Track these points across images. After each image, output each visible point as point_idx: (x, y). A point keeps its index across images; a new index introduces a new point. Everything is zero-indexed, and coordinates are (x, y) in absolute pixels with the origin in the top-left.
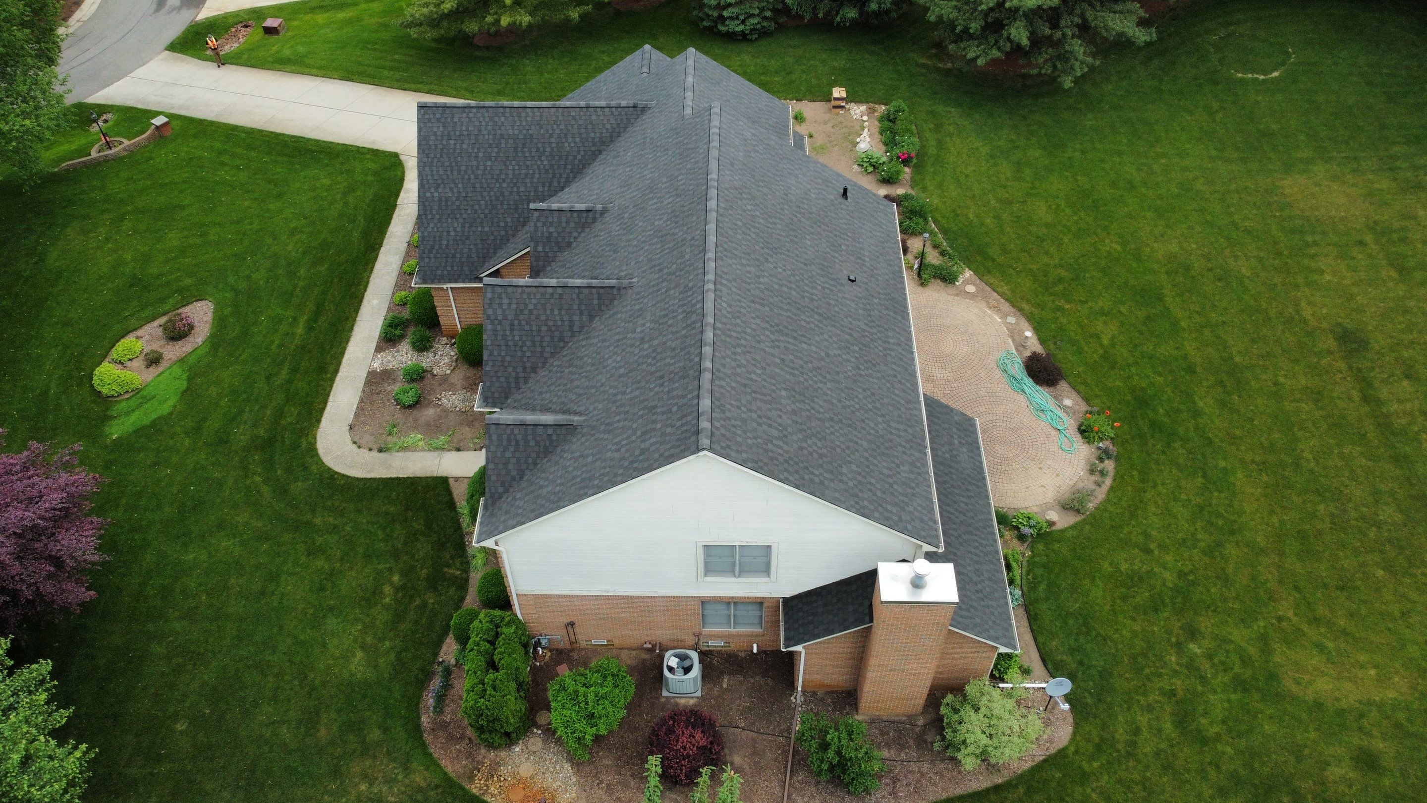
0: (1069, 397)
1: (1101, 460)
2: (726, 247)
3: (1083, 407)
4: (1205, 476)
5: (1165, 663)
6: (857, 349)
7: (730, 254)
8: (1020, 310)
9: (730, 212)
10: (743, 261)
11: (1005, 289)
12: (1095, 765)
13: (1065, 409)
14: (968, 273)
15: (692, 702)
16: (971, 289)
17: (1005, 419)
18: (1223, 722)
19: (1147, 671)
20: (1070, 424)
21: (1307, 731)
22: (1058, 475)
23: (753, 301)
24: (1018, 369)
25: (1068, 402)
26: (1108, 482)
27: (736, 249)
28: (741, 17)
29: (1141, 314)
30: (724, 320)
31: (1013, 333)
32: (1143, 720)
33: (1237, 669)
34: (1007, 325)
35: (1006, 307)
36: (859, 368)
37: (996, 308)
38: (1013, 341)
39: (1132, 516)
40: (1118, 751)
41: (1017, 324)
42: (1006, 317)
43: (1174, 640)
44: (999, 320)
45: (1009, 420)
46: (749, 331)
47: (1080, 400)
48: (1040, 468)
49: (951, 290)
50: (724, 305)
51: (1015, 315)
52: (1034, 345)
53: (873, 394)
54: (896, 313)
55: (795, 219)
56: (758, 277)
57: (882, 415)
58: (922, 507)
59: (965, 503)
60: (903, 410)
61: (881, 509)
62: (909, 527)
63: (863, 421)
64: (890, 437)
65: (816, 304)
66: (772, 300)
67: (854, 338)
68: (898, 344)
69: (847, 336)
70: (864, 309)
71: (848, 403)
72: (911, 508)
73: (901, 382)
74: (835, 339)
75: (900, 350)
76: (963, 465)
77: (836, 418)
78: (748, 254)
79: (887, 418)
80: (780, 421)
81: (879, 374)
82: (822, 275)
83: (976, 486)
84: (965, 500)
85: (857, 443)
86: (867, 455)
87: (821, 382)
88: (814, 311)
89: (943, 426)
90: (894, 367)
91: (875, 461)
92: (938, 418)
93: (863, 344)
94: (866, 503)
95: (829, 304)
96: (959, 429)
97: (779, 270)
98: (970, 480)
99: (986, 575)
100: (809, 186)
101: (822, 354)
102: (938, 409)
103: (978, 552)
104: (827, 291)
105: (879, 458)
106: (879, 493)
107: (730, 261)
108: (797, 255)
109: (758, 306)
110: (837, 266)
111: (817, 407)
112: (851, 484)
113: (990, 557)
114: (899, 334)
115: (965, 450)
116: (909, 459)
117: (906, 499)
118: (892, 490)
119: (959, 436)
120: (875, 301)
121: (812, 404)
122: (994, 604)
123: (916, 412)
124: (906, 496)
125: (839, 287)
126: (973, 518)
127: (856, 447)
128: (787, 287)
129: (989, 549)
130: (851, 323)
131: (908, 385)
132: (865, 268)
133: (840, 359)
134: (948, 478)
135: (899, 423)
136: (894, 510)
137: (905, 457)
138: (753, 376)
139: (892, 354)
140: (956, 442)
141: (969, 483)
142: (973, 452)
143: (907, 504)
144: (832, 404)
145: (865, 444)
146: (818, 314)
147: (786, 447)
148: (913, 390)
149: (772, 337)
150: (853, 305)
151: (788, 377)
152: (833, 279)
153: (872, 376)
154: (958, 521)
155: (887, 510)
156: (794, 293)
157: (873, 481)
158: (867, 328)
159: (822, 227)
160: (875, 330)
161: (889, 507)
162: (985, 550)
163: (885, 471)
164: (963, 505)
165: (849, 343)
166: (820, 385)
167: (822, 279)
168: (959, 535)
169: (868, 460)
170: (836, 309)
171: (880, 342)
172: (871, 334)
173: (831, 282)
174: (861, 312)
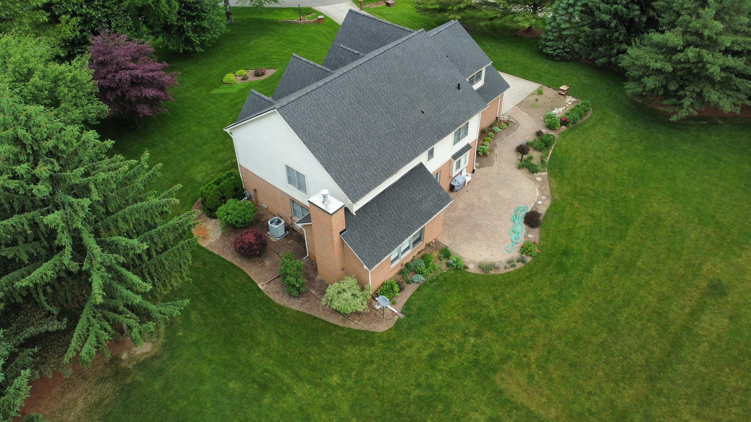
0: (534, 235)
1: (518, 261)
3: (536, 240)
4: (559, 292)
5: (452, 336)
6: (395, 130)
10: (369, 76)
12: (381, 344)
13: (526, 237)
14: (546, 173)
15: (274, 240)
16: (539, 179)
17: (494, 226)
18: (450, 368)
19: (441, 333)
20: (521, 242)
21: (483, 395)
22: (492, 255)
23: (357, 88)
25: (531, 236)
26: (511, 269)
27: (370, 71)
28: (554, 48)
29: (609, 224)
32: (418, 345)
33: (481, 357)
34: (539, 198)
36: (387, 135)
37: (541, 190)
39: (506, 285)
40: (395, 347)
41: (544, 200)
42: (543, 195)
43: (466, 332)
44: (537, 195)
45: (496, 228)
46: (343, 94)
47: (538, 238)
49: (530, 176)
52: (542, 210)
53: (384, 146)
54: (435, 134)
55: (417, 80)
56: (370, 83)
57: (380, 154)
58: (362, 188)
59: (406, 217)
60: (394, 160)
61: (338, 174)
62: (346, 188)
63: (366, 149)
64: (375, 161)
65: (391, 106)
66: (367, 93)
67: (398, 127)
68: (422, 142)
69: (394, 124)
70: (417, 123)
71: (366, 140)
72: (355, 184)
73: (405, 152)
74: (386, 121)
75: (420, 144)
76: (423, 207)
77: (352, 140)
78: (375, 75)
79: (382, 156)
80: (322, 123)
81: (396, 143)
82: (407, 102)
83: (421, 217)
84: (408, 216)
85: (353, 152)
86: (354, 158)
87: (360, 127)
88: (386, 108)
89: (429, 190)
90: (409, 146)
91: (355, 162)
92: (430, 186)
93: (400, 131)
94: (333, 168)
95: (399, 111)
96: (437, 197)
97: (385, 88)
98: (420, 213)
99: (386, 241)
100: (441, 75)
101: (373, 121)
102: (433, 184)
103: (392, 233)
104: (403, 107)
105: (359, 163)
106: (343, 170)
107: (361, 72)
108: (402, 89)
109: (358, 90)
110: (421, 104)
111: (347, 131)
112: (333, 159)
113: (397, 239)
114: (428, 140)
115: (431, 204)
116: (376, 173)
117: (356, 181)
118: (352, 174)
119: (434, 198)
120: (428, 124)
121: (345, 129)
122: (378, 251)
123: (400, 164)
124: (358, 180)
125: (412, 110)
126: (404, 223)
127: (351, 152)
128: (382, 94)
129: (399, 236)
130: (403, 122)
131: (409, 155)
132: (437, 113)
133: (380, 127)
134: (407, 204)
135: (386, 161)
136: (345, 179)
137: (374, 171)
138: (327, 106)
139: (414, 143)
140: (430, 199)
141: (418, 213)
142: (435, 207)
143: (355, 182)
144: (357, 135)
145: (357, 155)
146: (388, 110)
147: (314, 131)
148: (409, 158)
149: (353, 102)
150: (413, 118)
151: (344, 115)
152: (413, 106)
153: (391, 141)
154: (394, 218)
155: (341, 177)
156: (383, 97)
157: (346, 165)
158: (410, 128)
159: (431, 90)
160: (414, 131)
161: (343, 177)
162: (397, 235)
163: (357, 167)
164: (404, 216)
165: (393, 126)
166: (358, 127)
167: (406, 103)
168: (388, 222)
169: (352, 159)
170: (401, 114)
171: (411, 136)
172: (410, 131)
173: (410, 106)
174: (414, 122)
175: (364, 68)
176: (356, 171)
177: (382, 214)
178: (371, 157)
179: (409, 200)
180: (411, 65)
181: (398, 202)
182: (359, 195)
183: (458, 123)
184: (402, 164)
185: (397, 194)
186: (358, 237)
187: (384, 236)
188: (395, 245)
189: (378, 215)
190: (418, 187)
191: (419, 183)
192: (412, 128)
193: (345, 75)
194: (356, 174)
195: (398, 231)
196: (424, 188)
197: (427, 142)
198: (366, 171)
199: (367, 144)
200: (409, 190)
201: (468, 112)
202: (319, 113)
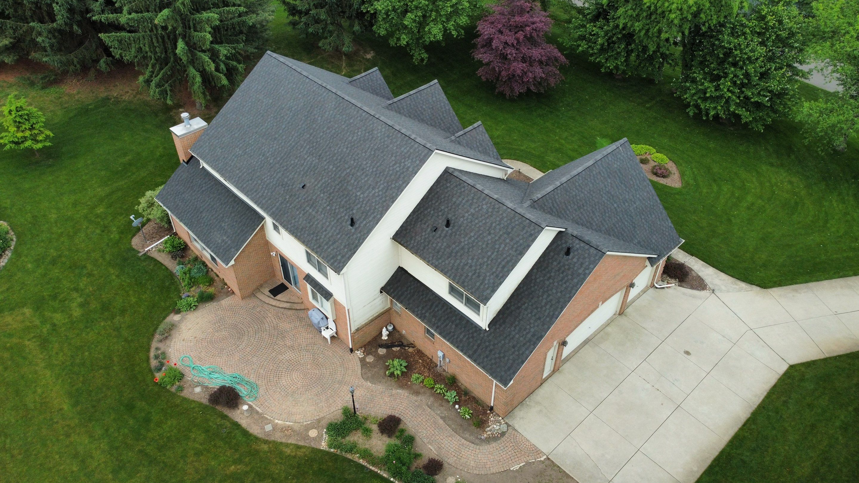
0: (199, 394)
1: (162, 363)
2: (341, 105)
3: (185, 394)
7: (337, 105)
8: (266, 442)
9: (359, 118)
10: (331, 112)
11: (288, 451)
13: (198, 384)
14: (324, 445)
16: (313, 433)
17: (231, 353)
20: (191, 376)
22: (183, 340)
23: (312, 106)
24: (242, 391)
25: (198, 390)
26: (152, 354)
27: (338, 111)
30: (309, 85)
31: (261, 418)
34: (270, 422)
35: (278, 437)
37: (283, 429)
38: (257, 412)
41: (263, 428)
42: (273, 428)
44: (277, 421)
45: (229, 354)
46: (300, 96)
47: (191, 397)
48: (195, 337)
49: (324, 423)
50: (314, 88)
51: (268, 434)
53: (250, 157)
54: (277, 209)
55: (347, 166)
56: (322, 117)
57: (241, 156)
58: (205, 151)
59: (204, 217)
60: (238, 172)
61: (215, 126)
62: (203, 137)
63: (244, 141)
64: (233, 153)
65: (299, 148)
66: (309, 119)
67: (276, 163)
68: (263, 195)
69: (278, 159)
70: (287, 183)
71: (254, 137)
72: (207, 144)
73: (248, 181)
74: (280, 149)
75: (260, 194)
76: (215, 233)
77: (251, 125)
78: (334, 118)
79: (239, 158)
80: (263, 93)
81: (256, 168)
82: (311, 164)
83: (205, 234)
84: (205, 219)
85: (239, 131)
86: (233, 133)
87: (267, 126)
88: (296, 144)
89: (235, 235)
90: (255, 182)
91: (229, 136)
92: (238, 235)
93: (272, 167)
94: (220, 119)
95: (296, 158)
96: (228, 246)
97: (321, 134)
98: (209, 232)
99: (180, 204)
100: (366, 195)
101: (277, 136)
102: (242, 238)
103: (188, 208)
104: (302, 162)
105: (229, 139)
106: (219, 129)
107: (334, 103)
108: (326, 152)
109: (309, 108)
110: (313, 180)
111: (259, 117)
112: (229, 116)
113: (182, 214)
114: (267, 201)
115: (220, 241)
116: (221, 159)
117: (211, 144)
118: (217, 138)
119: (226, 243)
120: (288, 197)
121: (261, 115)
122: (171, 199)
123: (233, 180)
124: (212, 145)
125: (302, 173)
126: (198, 217)
127: (238, 129)
128: (312, 134)
129: (185, 216)
130: (283, 167)
131: (245, 186)
132: (306, 204)
133: (271, 146)
134: (216, 215)
135: (235, 164)
136: (211, 134)
137: (223, 157)
138: (282, 88)
139: (260, 187)
140: (225, 238)
141: (208, 229)
142: (216, 247)
143: (209, 143)
144: (257, 127)
145: (236, 135)
146: (294, 146)
147: (253, 90)
148: (241, 187)
149: (293, 109)
150: (291, 176)
151: (276, 108)
152: (307, 171)
153: (257, 162)
154: (201, 205)
155: (213, 129)
156: (308, 136)
157: (224, 129)
158: (277, 177)
159: (338, 187)
160: (274, 183)
161: (213, 131)
162: (185, 213)
163: (224, 139)
164: (204, 215)
165: (275, 158)
166: (266, 125)
167: (309, 162)
168: (197, 201)
169: (232, 132)
170: (292, 162)
171: (268, 182)
172: (274, 178)
173: (306, 168)
174: (286, 180)
175: (340, 103)
176: (220, 140)
177: (205, 192)
178: (236, 149)
179: (221, 215)
180: (366, 152)
181: (218, 205)
182: (198, 151)
183: (299, 234)
184: (235, 181)
185: (226, 201)
186: (182, 178)
187: (185, 201)
188: (177, 213)
189: (203, 189)
190: (236, 221)
191: (240, 222)
192: (278, 180)
193: (324, 90)
194: (217, 141)
195: (190, 213)
196: (236, 229)
197: (264, 201)
198: (222, 149)
199: (249, 140)
200: (231, 213)
201: (320, 246)
202: (272, 85)
